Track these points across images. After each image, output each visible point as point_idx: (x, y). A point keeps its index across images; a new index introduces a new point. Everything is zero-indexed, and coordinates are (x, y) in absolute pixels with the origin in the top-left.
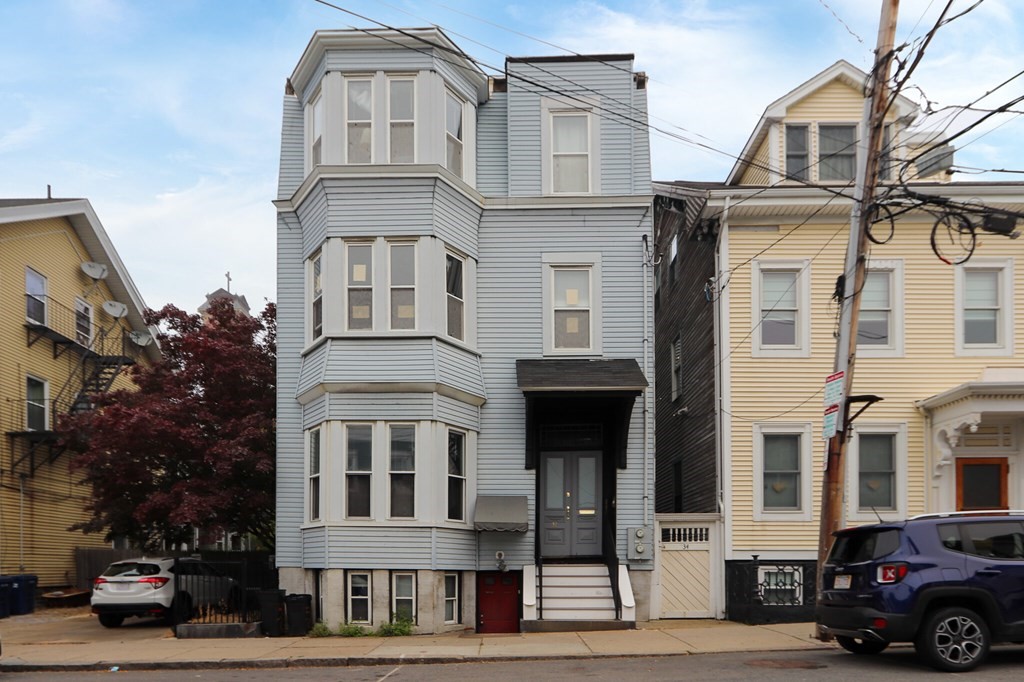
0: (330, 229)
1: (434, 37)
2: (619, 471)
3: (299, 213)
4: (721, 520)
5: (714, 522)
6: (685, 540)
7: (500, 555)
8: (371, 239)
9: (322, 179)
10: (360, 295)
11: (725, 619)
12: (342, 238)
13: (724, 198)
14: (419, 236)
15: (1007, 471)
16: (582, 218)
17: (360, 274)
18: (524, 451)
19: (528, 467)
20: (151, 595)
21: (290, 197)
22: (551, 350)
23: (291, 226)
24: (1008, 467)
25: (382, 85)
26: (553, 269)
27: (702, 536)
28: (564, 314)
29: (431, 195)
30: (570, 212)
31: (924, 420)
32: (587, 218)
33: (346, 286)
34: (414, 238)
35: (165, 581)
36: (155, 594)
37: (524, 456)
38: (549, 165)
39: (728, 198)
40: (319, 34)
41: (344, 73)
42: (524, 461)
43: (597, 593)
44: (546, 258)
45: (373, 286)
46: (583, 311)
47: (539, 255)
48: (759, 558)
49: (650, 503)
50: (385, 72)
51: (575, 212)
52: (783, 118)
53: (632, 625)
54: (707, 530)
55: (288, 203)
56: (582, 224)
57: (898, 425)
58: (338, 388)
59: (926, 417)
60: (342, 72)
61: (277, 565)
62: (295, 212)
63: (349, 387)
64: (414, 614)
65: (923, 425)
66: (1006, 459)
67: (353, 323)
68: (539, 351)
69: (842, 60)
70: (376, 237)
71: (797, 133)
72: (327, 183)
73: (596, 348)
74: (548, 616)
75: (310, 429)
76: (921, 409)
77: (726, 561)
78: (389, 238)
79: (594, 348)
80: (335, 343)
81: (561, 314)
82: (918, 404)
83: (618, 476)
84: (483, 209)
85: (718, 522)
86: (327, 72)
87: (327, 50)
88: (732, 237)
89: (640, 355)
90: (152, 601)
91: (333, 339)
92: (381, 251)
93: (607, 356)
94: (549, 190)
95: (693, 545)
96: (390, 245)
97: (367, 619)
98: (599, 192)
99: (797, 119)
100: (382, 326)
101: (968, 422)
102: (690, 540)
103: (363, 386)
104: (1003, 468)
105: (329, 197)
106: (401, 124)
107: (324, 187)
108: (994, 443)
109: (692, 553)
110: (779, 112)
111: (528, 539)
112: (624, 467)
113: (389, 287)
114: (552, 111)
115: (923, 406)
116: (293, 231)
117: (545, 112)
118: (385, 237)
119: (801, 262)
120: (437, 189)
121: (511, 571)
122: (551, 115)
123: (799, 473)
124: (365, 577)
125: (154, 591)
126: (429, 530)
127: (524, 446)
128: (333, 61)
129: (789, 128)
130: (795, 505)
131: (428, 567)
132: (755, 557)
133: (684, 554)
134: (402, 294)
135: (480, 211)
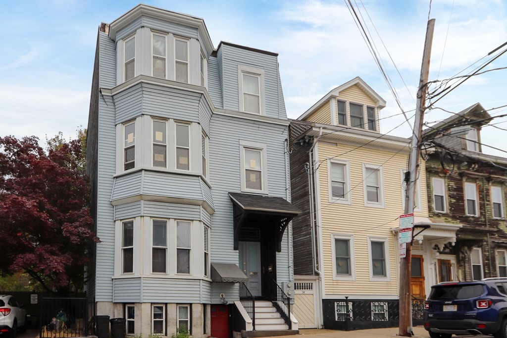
0: (144, 110)
1: (201, 24)
2: (277, 253)
3: (115, 97)
4: (319, 279)
5: (315, 280)
6: (303, 289)
7: (222, 296)
8: (166, 119)
9: (142, 82)
10: (160, 148)
11: (322, 329)
12: (151, 116)
13: (320, 128)
14: (192, 122)
15: (423, 261)
16: (258, 126)
17: (159, 136)
18: (233, 240)
19: (235, 249)
20: (2, 320)
21: (111, 88)
22: (245, 190)
23: (108, 103)
24: (423, 259)
25: (170, 40)
26: (244, 149)
27: (310, 287)
28: (249, 172)
29: (198, 102)
30: (253, 122)
31: (394, 237)
32: (260, 126)
33: (152, 143)
34: (189, 123)
35: (9, 310)
36: (4, 319)
37: (233, 243)
38: (242, 98)
39: (321, 128)
40: (141, 6)
41: (152, 30)
42: (233, 246)
43: (272, 316)
44: (242, 142)
45: (167, 144)
46: (259, 171)
47: (238, 140)
48: (348, 298)
49: (292, 270)
50: (174, 34)
51: (256, 122)
52: (337, 96)
53: (297, 332)
54: (312, 284)
55: (110, 91)
56: (257, 129)
57: (385, 238)
58: (149, 198)
59: (395, 236)
60: (151, 29)
61: (96, 300)
62: (112, 96)
63: (156, 198)
64: (189, 329)
65: (394, 239)
66: (422, 256)
67: (156, 163)
68: (239, 189)
69: (358, 77)
70: (169, 118)
71: (341, 104)
72: (144, 85)
73: (266, 190)
74: (258, 328)
75: (121, 220)
76: (394, 232)
77: (323, 300)
78: (176, 121)
79: (264, 191)
80: (147, 173)
81: (248, 172)
82: (392, 230)
83: (277, 256)
84: (213, 113)
85: (317, 280)
86: (143, 27)
87: (143, 15)
88: (319, 146)
89: (285, 196)
90: (3, 324)
91: (146, 170)
92: (171, 126)
93: (270, 195)
94: (242, 110)
95: (307, 291)
96: (176, 124)
97: (162, 333)
98: (265, 115)
99: (342, 98)
100: (171, 166)
101: (418, 239)
102: (305, 289)
103: (164, 199)
104: (422, 259)
105: (144, 92)
106: (181, 63)
107: (142, 87)
108: (417, 248)
109: (307, 296)
110: (336, 94)
111: (235, 287)
112: (279, 251)
113: (176, 146)
114: (243, 72)
115: (394, 231)
116: (109, 106)
117: (239, 71)
118: (174, 119)
119: (346, 161)
120: (201, 100)
121: (229, 304)
122: (242, 74)
123: (350, 258)
124: (161, 308)
125: (3, 317)
126: (199, 281)
127: (233, 238)
128: (145, 21)
129: (339, 101)
130: (348, 273)
131: (198, 302)
132: (347, 297)
133: (303, 296)
134: (183, 151)
135: (211, 114)
